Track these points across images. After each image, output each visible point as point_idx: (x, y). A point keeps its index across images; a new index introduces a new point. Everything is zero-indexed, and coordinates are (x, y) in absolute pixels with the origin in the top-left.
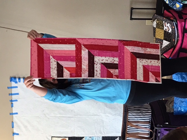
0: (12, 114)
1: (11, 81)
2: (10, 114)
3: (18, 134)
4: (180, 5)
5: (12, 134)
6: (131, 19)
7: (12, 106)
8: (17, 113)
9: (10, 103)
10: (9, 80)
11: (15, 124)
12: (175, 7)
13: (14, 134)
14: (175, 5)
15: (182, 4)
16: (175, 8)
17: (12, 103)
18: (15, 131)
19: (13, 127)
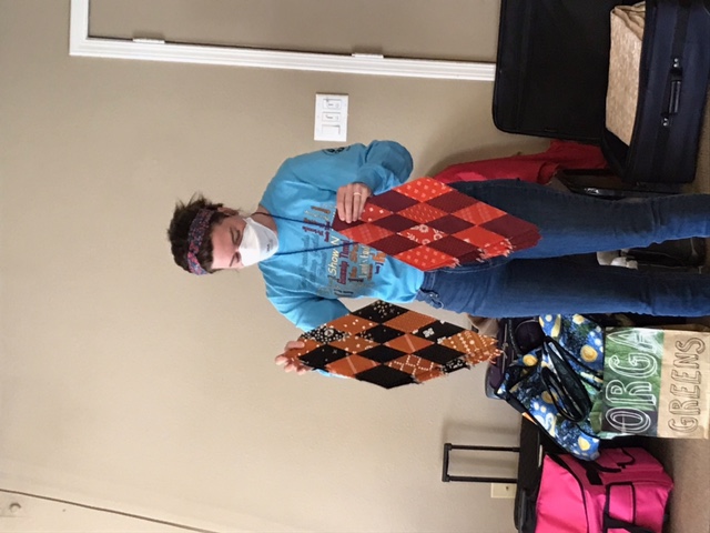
4: (591, 442)
6: (447, 478)
12: (578, 448)
14: (576, 441)
15: (596, 441)
16: (576, 452)
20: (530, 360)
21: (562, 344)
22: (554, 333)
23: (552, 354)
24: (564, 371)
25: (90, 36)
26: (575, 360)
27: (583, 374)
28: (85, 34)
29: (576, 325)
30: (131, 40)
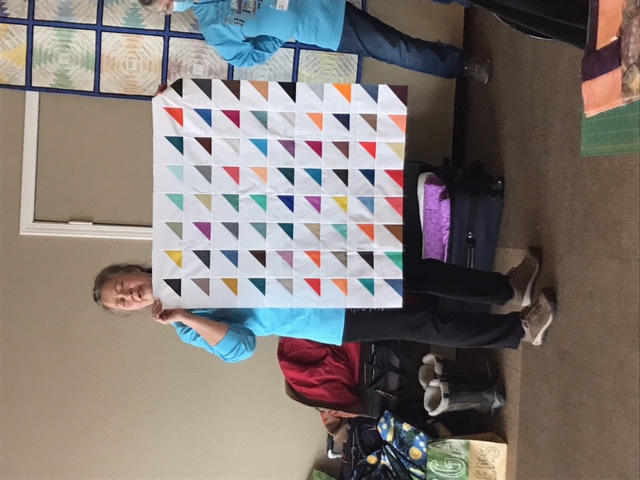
20: (372, 459)
21: (395, 447)
22: (389, 438)
23: (389, 454)
24: (397, 467)
25: (35, 220)
26: (405, 458)
27: (412, 469)
28: (31, 218)
29: (405, 432)
30: (67, 222)
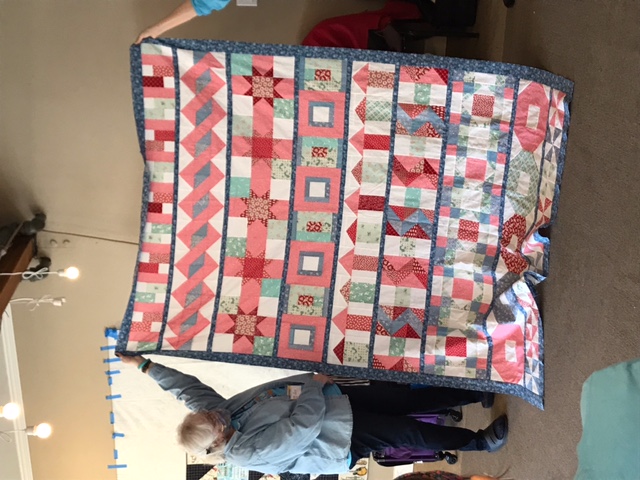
0: (110, 397)
1: (106, 336)
2: (107, 397)
3: (122, 435)
5: (111, 435)
7: (110, 383)
8: (119, 396)
9: (106, 376)
10: (103, 334)
11: (116, 417)
13: (114, 435)
17: (110, 378)
18: (117, 429)
19: (112, 423)
